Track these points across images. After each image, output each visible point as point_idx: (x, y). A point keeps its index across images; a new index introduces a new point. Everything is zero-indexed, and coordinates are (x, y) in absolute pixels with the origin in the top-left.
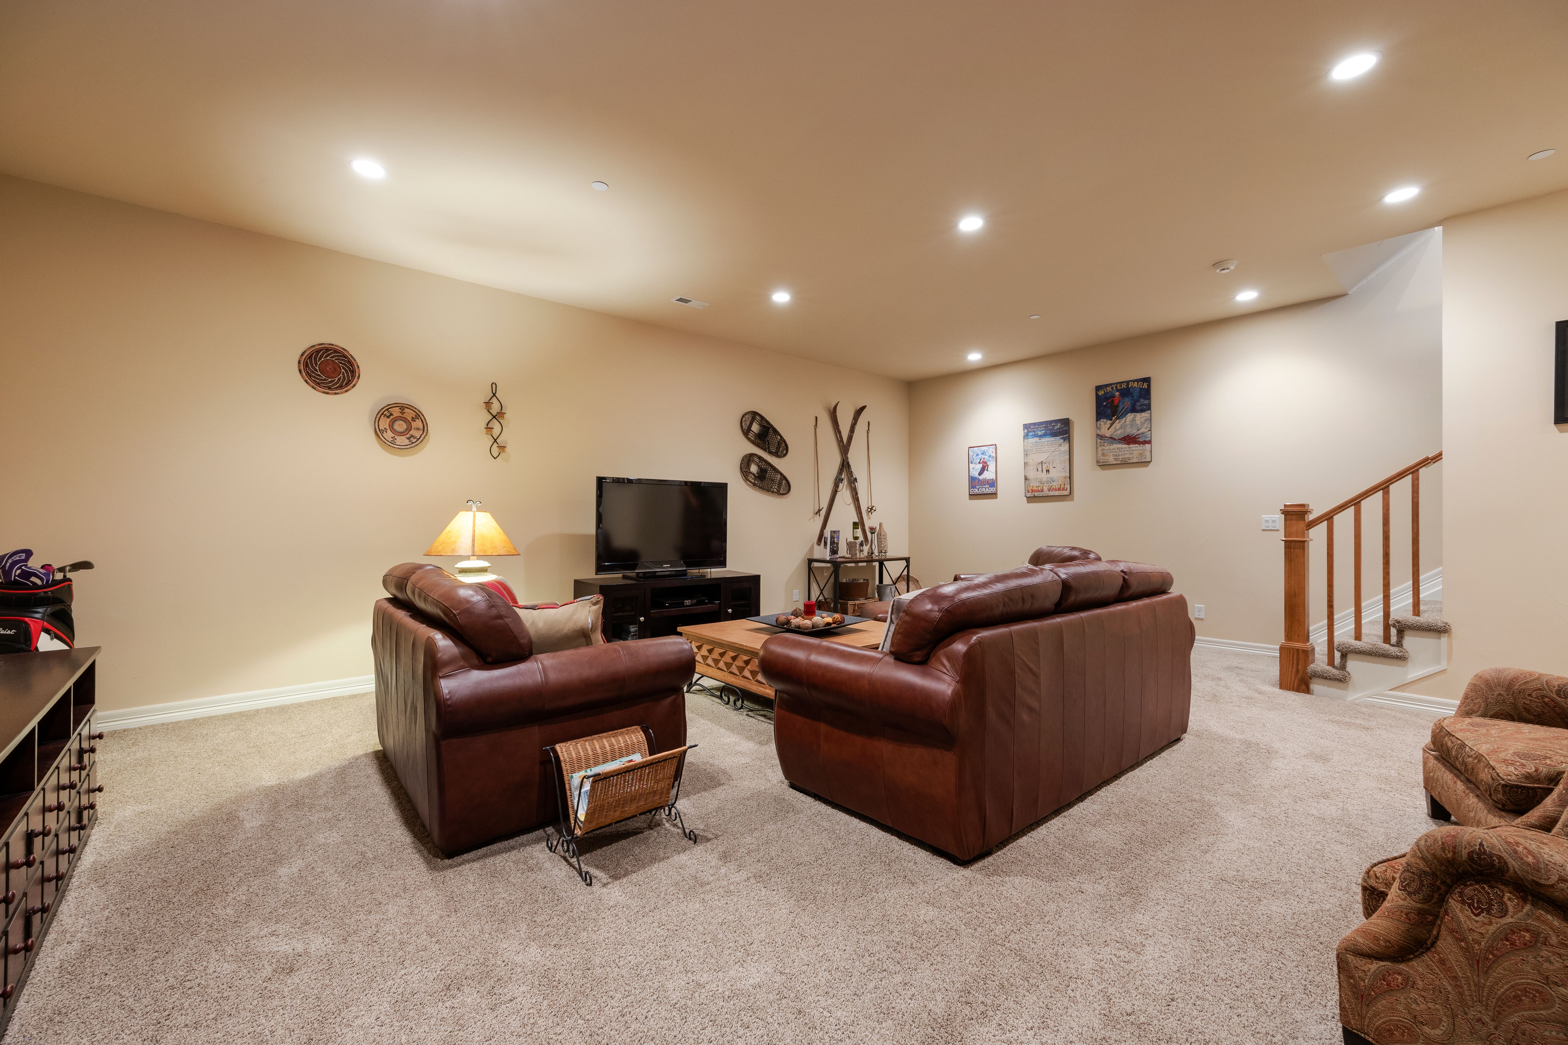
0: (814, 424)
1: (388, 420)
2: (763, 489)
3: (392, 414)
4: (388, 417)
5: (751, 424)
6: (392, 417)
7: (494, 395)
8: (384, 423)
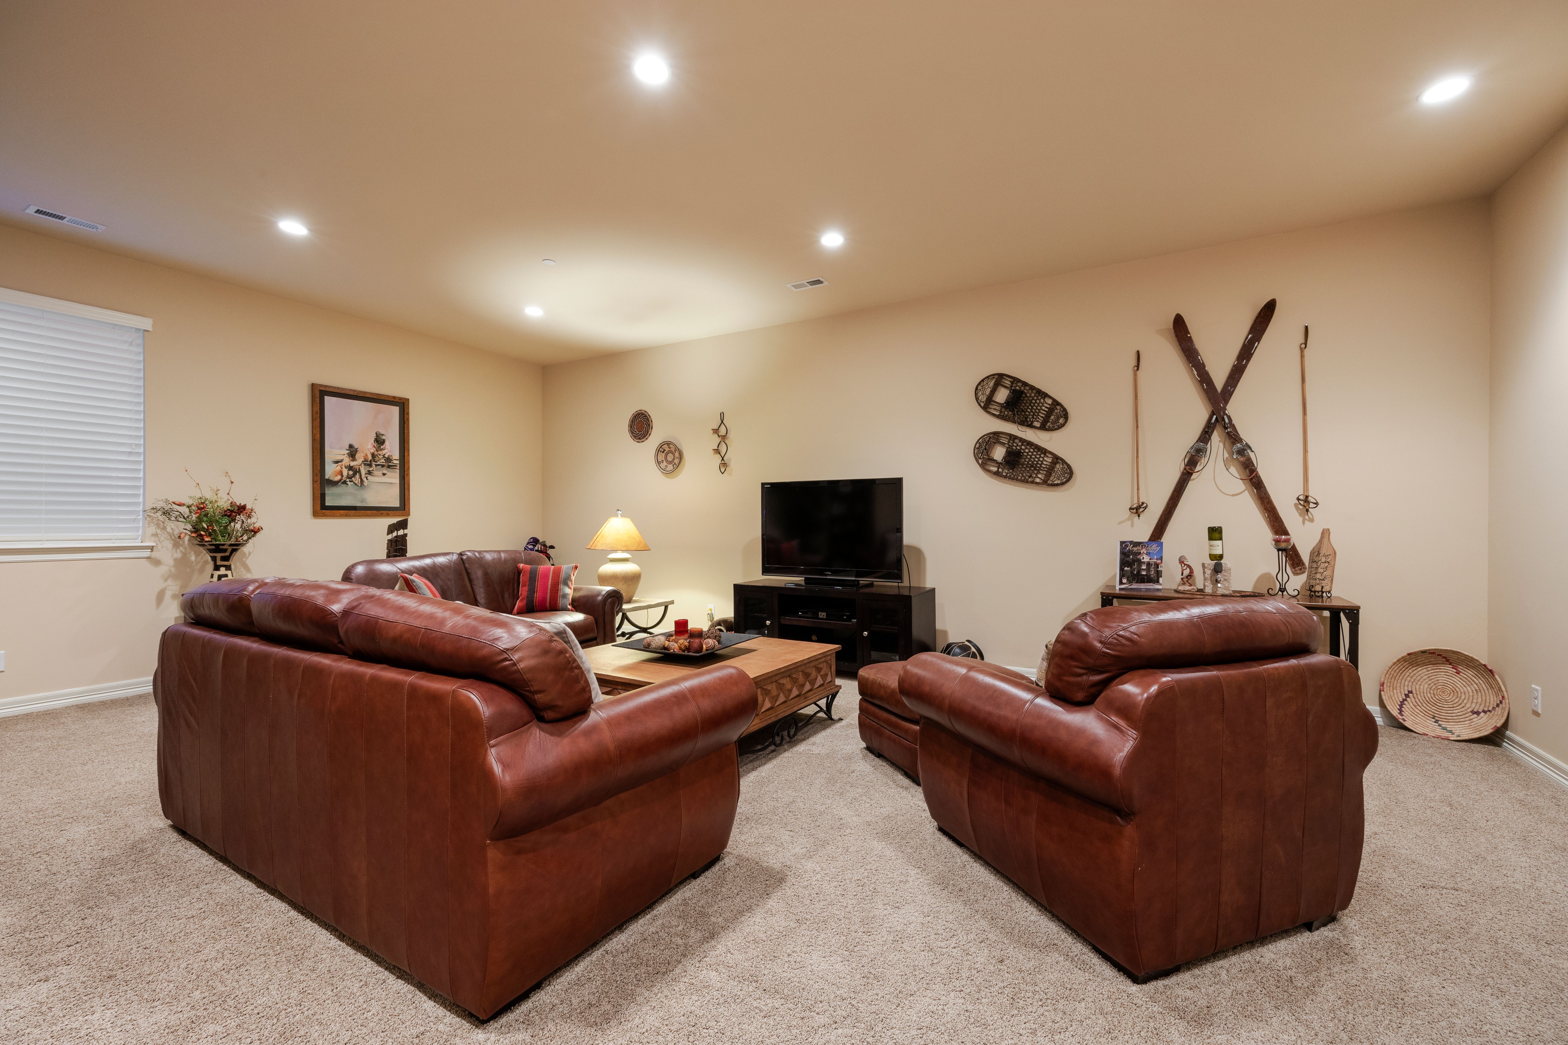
0: (1133, 362)
1: (664, 454)
2: (1013, 479)
3: (665, 450)
4: (663, 452)
5: (993, 391)
6: (665, 452)
7: (722, 422)
8: (661, 457)
